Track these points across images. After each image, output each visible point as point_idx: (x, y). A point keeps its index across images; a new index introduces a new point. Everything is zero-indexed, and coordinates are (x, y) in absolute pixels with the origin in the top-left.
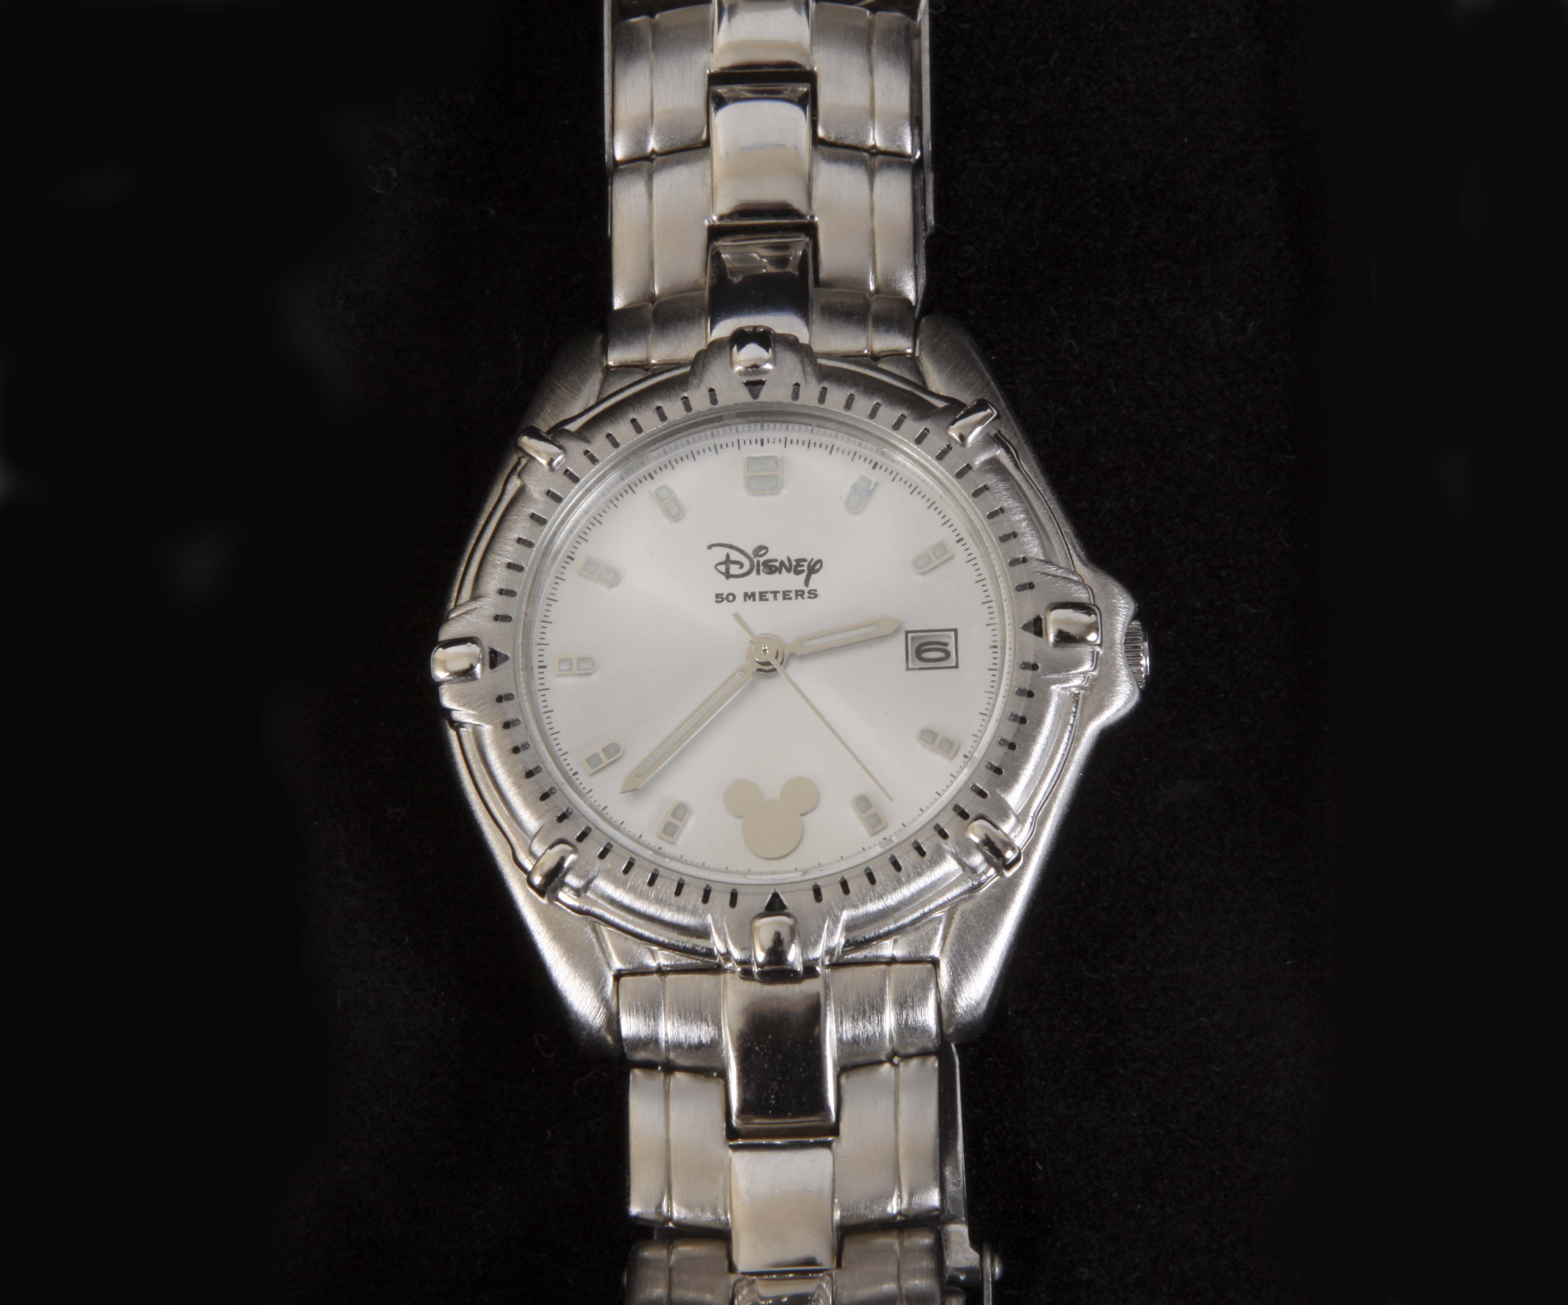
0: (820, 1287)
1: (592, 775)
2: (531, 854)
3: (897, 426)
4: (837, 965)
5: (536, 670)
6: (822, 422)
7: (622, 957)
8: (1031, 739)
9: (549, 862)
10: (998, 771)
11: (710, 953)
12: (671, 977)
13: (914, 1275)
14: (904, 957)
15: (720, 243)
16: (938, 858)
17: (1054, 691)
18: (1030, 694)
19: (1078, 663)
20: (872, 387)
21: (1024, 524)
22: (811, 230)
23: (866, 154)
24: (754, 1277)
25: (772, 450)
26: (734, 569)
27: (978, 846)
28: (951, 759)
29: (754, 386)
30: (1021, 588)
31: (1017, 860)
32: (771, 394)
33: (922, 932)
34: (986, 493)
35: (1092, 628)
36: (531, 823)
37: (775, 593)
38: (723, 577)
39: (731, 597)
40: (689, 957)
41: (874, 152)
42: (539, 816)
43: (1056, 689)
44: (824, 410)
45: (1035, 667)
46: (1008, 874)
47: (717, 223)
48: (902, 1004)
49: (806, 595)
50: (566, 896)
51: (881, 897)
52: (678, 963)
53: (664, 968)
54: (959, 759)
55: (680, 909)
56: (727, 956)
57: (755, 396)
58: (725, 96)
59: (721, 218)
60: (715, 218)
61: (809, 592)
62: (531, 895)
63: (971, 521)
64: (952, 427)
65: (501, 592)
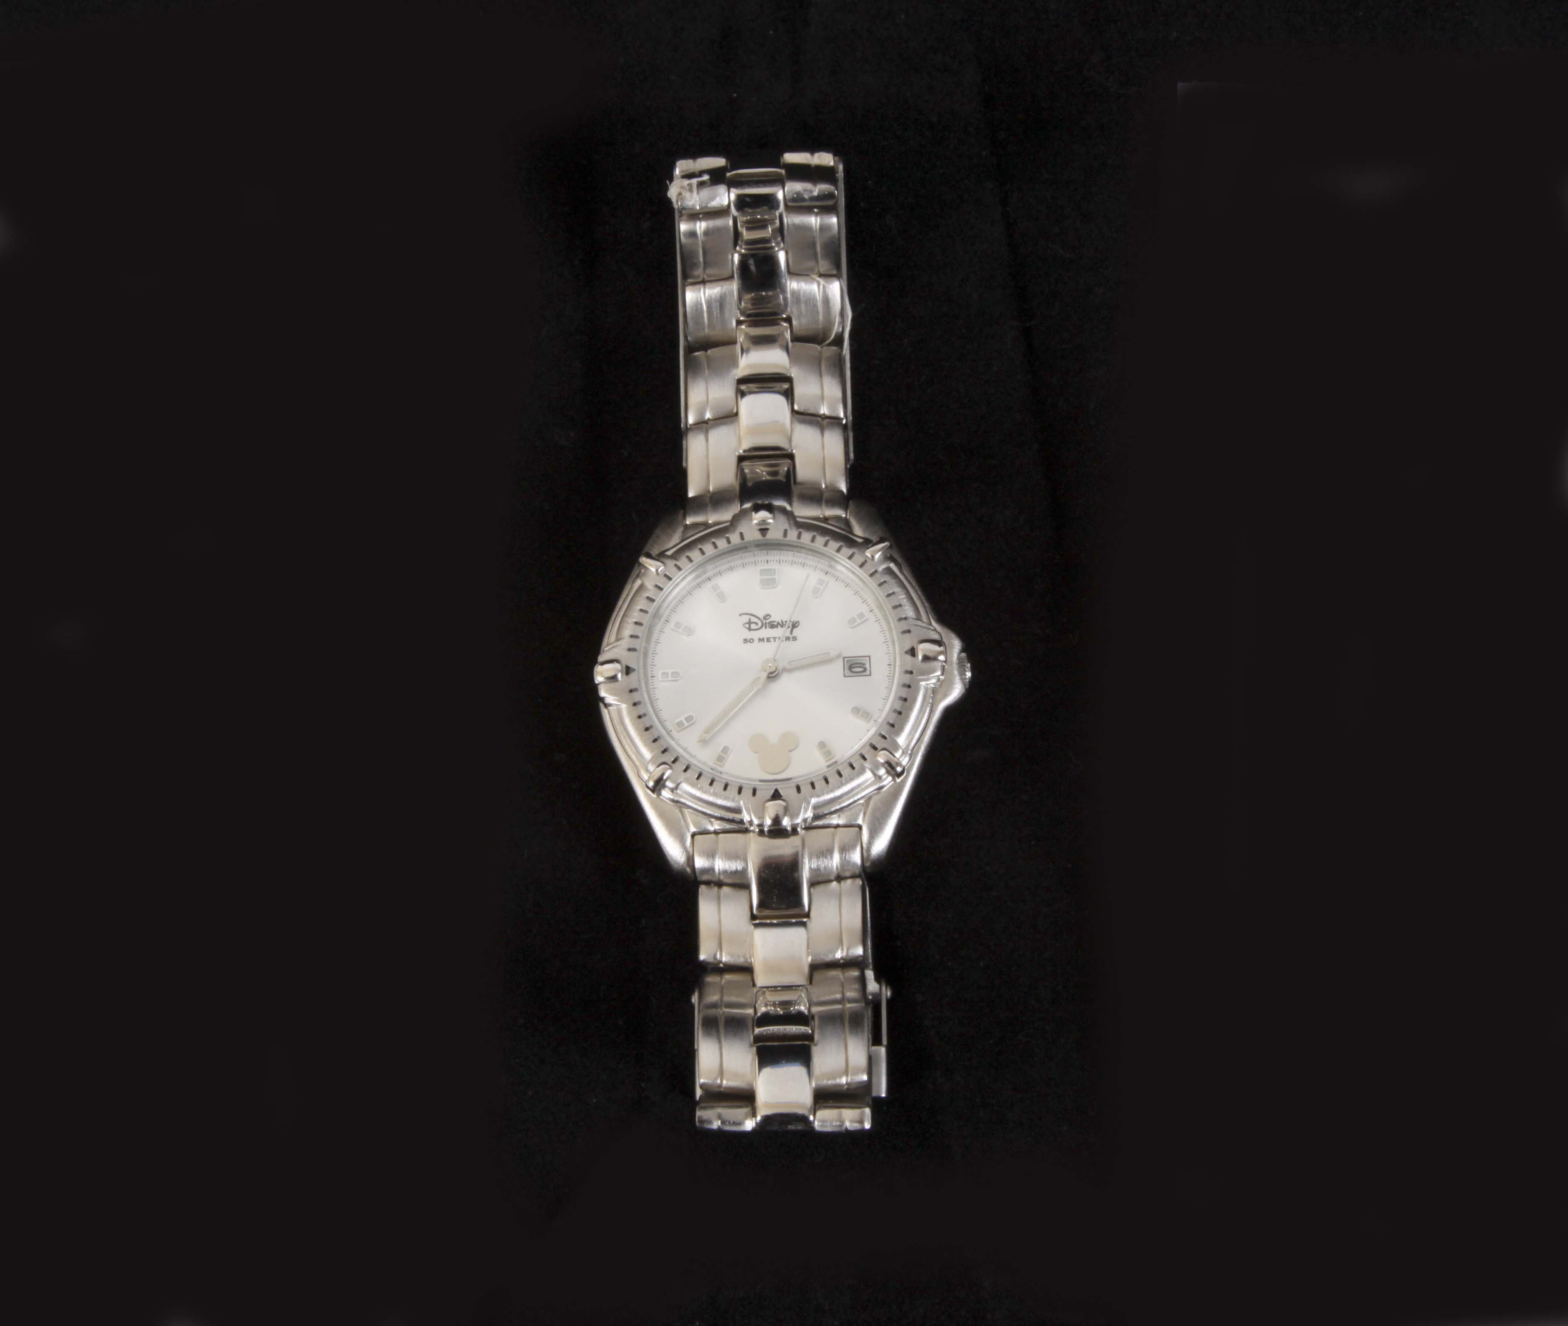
0: (800, 996)
1: (678, 732)
2: (647, 771)
3: (838, 550)
4: (808, 828)
5: (650, 678)
6: (799, 549)
7: (695, 825)
8: (910, 709)
9: (656, 776)
10: (893, 726)
11: (741, 822)
12: (721, 835)
13: (851, 990)
14: (843, 824)
15: (745, 464)
16: (862, 771)
17: (922, 685)
18: (909, 686)
19: (934, 671)
20: (824, 532)
21: (905, 600)
22: (791, 457)
23: (819, 419)
24: (765, 989)
25: (773, 566)
26: (753, 626)
27: (883, 765)
28: (868, 722)
29: (764, 531)
30: (904, 632)
31: (902, 773)
32: (772, 535)
33: (853, 811)
34: (885, 584)
35: (941, 653)
36: (647, 754)
37: (775, 638)
38: (747, 630)
39: (751, 641)
40: (731, 825)
41: (824, 417)
42: (652, 751)
43: (923, 683)
44: (801, 543)
45: (911, 673)
46: (898, 780)
47: (743, 454)
48: (843, 850)
49: (791, 639)
50: (666, 794)
51: (832, 791)
52: (725, 828)
53: (718, 831)
54: (872, 722)
55: (726, 798)
56: (751, 823)
57: (764, 535)
58: (745, 391)
59: (745, 451)
60: (741, 451)
61: (793, 638)
62: (648, 793)
63: (877, 598)
64: (867, 551)
65: (632, 636)
